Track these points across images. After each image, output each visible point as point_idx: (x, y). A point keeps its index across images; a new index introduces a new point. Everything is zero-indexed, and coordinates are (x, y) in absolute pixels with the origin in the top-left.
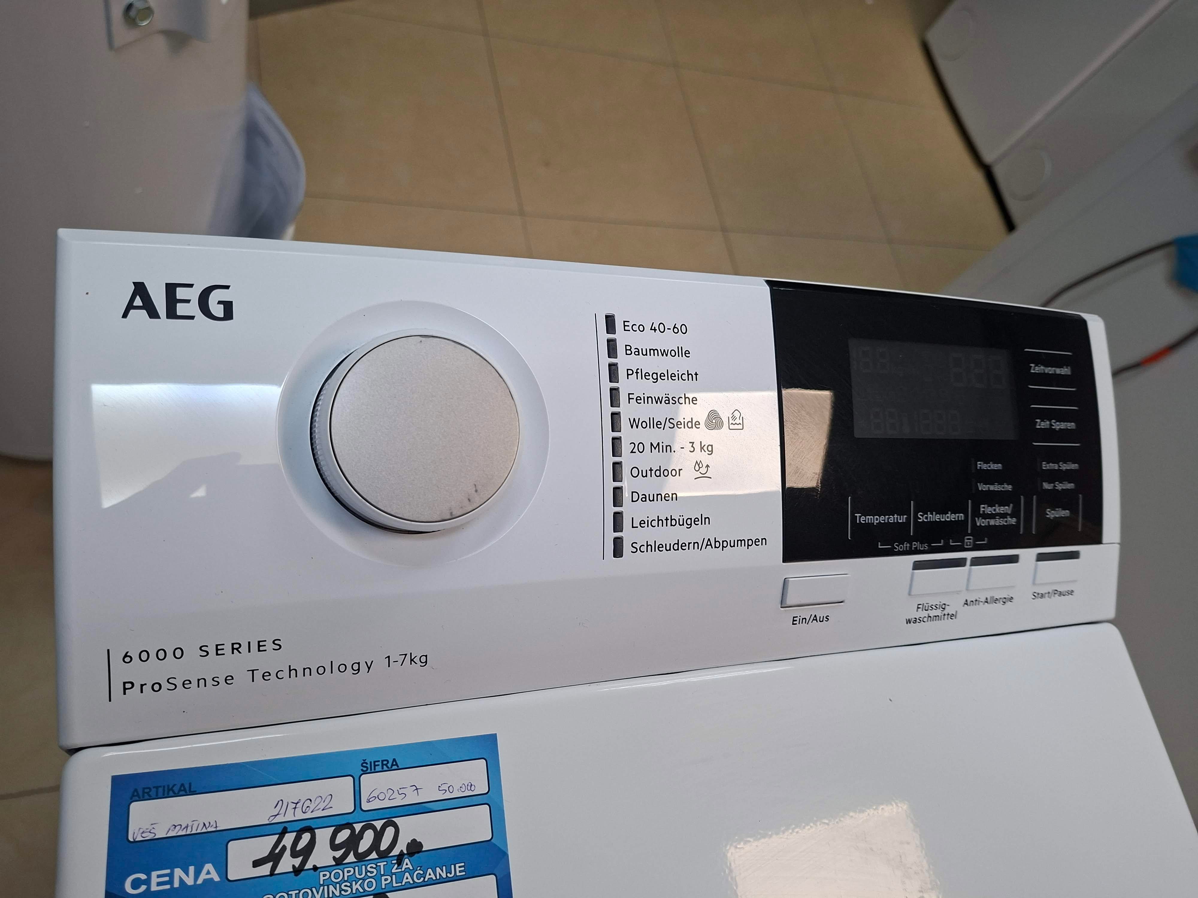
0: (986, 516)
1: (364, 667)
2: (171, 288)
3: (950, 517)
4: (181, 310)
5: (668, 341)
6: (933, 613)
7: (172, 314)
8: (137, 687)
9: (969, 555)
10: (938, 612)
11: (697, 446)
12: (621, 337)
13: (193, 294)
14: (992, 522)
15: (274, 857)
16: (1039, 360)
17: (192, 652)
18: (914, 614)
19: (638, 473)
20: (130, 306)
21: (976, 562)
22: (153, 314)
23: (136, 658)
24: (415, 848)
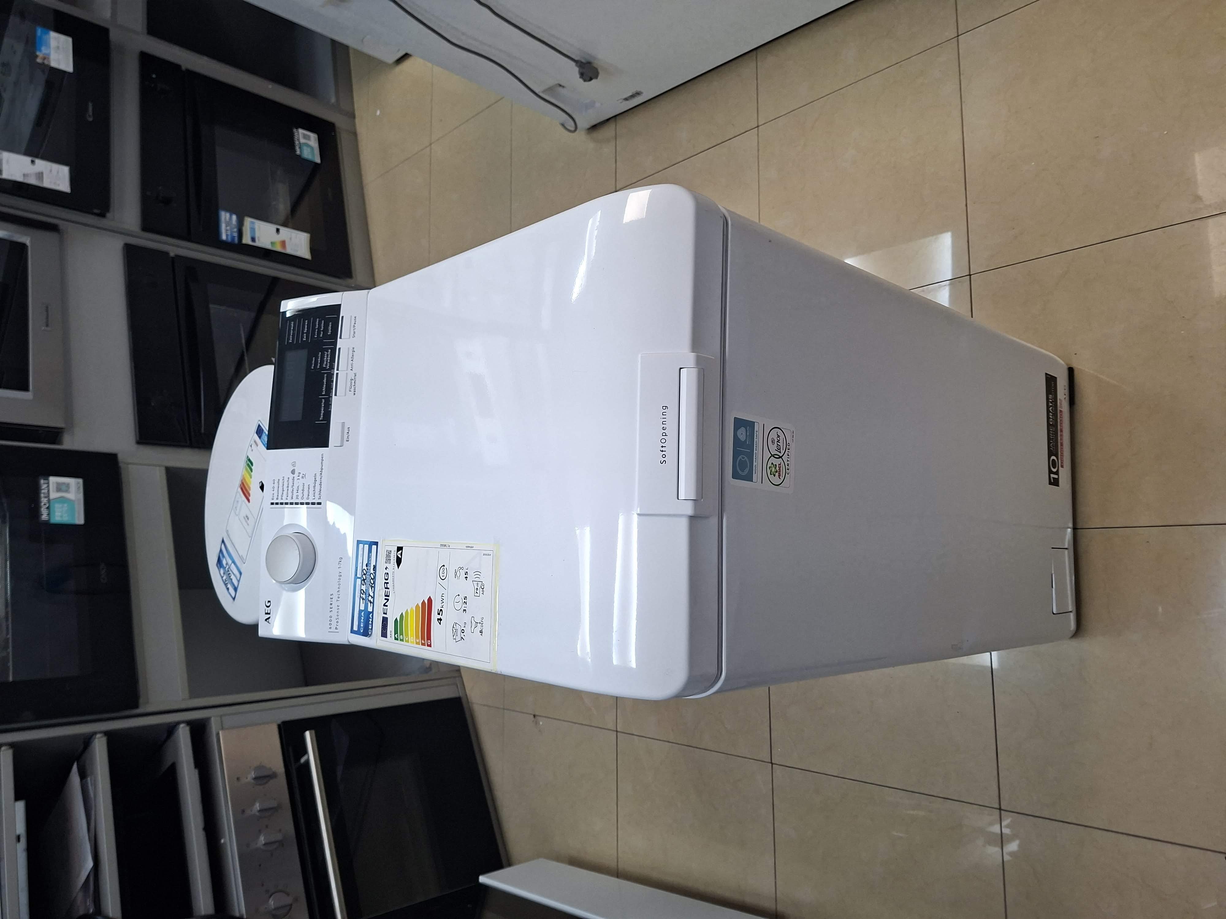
0: (326, 365)
1: (340, 574)
2: (266, 614)
3: (325, 381)
4: (269, 612)
5: (276, 485)
6: (353, 384)
7: (269, 614)
8: (337, 626)
9: (336, 372)
10: (353, 382)
11: (298, 478)
12: (275, 501)
13: (267, 609)
14: (329, 361)
15: (363, 599)
16: (288, 339)
17: (330, 614)
18: (352, 392)
19: (302, 498)
20: (268, 622)
21: (338, 370)
22: (269, 618)
23: (331, 626)
24: (367, 566)
